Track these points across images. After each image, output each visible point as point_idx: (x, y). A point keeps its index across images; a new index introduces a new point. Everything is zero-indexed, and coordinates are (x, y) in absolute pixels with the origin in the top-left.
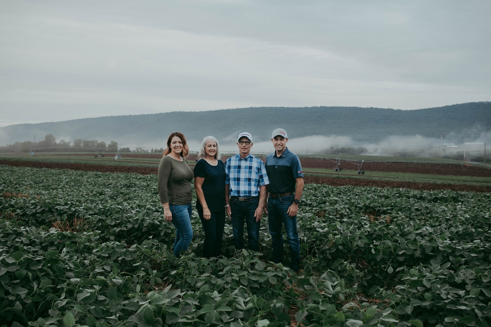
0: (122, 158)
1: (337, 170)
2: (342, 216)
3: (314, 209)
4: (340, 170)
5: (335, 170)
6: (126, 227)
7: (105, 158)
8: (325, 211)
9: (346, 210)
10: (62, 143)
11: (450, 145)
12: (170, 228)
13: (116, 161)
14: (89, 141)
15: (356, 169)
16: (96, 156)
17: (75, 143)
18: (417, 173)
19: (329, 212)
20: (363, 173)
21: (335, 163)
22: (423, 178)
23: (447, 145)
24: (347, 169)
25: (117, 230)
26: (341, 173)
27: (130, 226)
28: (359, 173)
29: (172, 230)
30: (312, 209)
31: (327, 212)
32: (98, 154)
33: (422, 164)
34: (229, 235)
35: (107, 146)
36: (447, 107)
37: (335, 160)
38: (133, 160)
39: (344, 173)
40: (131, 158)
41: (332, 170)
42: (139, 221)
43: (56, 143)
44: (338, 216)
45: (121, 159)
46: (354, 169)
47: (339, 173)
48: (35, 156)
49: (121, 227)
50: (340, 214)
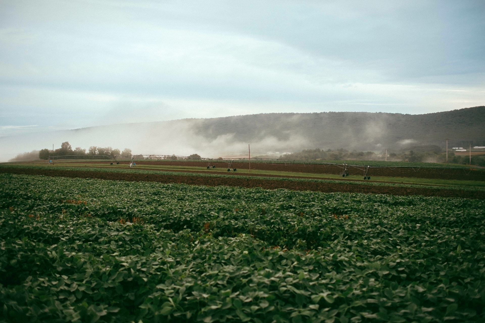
0: (137, 165)
1: (344, 176)
2: (315, 215)
3: (297, 210)
4: (347, 175)
5: (342, 175)
6: (170, 222)
7: (120, 165)
8: (304, 212)
9: (319, 211)
10: (77, 151)
11: (459, 149)
12: (198, 223)
13: (131, 168)
14: (103, 149)
15: (362, 175)
16: (112, 164)
17: (90, 151)
18: (422, 178)
19: (307, 212)
20: (369, 178)
21: (342, 169)
22: (427, 183)
23: (456, 149)
24: (354, 175)
25: (164, 224)
26: (347, 179)
27: (172, 221)
28: (365, 178)
29: (199, 223)
30: (295, 211)
31: (305, 212)
32: (114, 162)
33: (427, 169)
34: (235, 226)
35: (121, 153)
36: (456, 111)
37: (342, 166)
38: (147, 167)
39: (350, 179)
40: (145, 165)
41: (338, 176)
42: (178, 219)
43: (72, 150)
44: (313, 215)
45: (136, 167)
46: (361, 174)
47: (345, 179)
48: (53, 163)
49: (166, 222)
50: (314, 214)
